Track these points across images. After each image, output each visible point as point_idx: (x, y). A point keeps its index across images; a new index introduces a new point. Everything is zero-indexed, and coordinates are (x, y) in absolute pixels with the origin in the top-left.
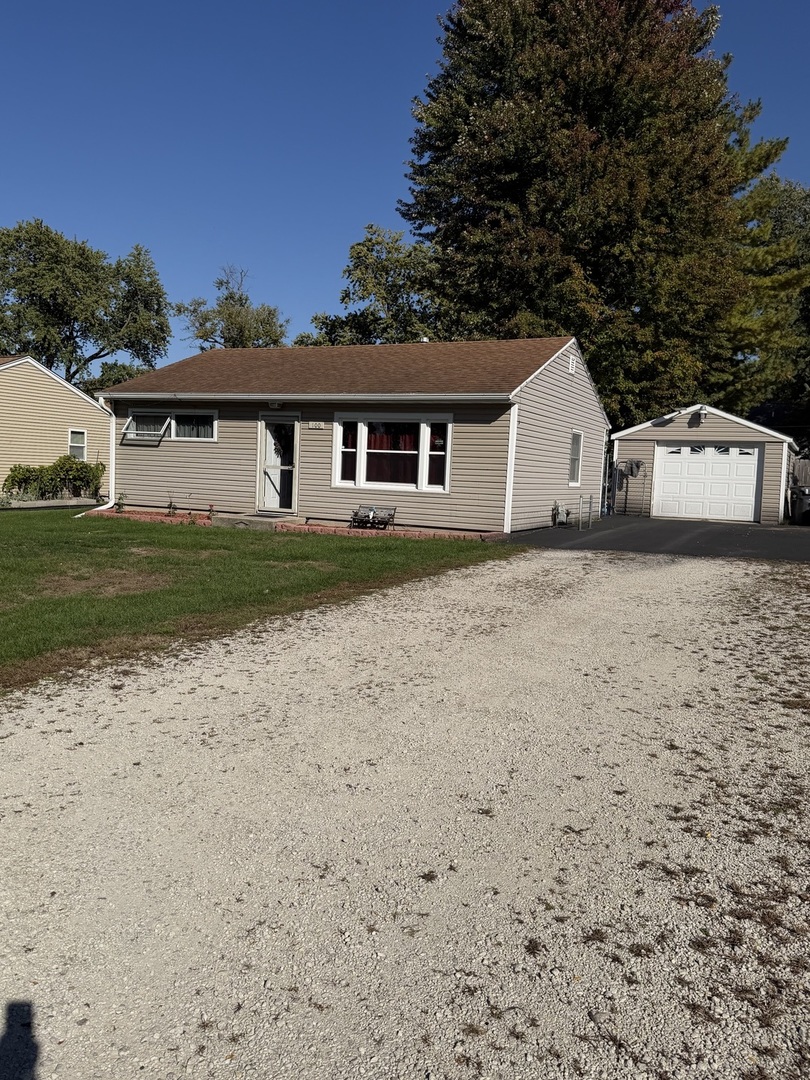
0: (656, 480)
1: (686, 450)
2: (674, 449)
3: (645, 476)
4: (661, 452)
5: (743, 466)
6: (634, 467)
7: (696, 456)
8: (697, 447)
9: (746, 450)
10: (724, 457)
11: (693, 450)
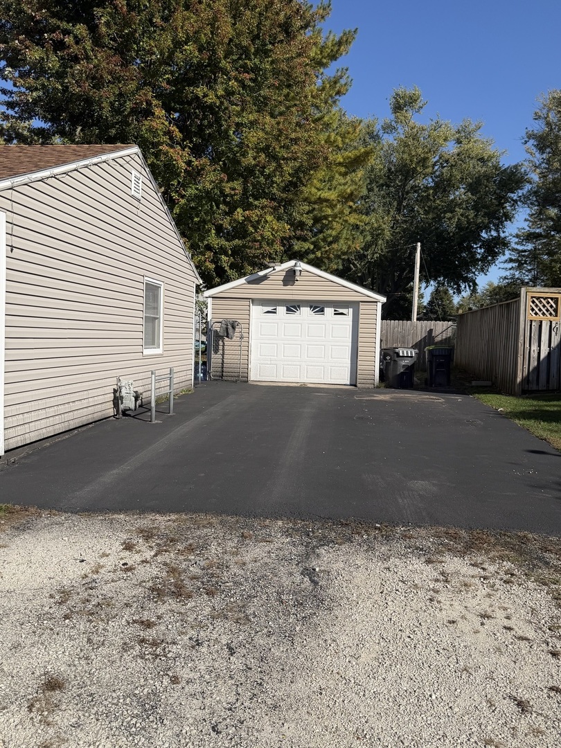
0: (253, 342)
1: (282, 310)
2: (270, 309)
3: (241, 338)
4: (256, 311)
5: (337, 327)
6: (230, 327)
7: (292, 316)
8: (293, 306)
9: (341, 311)
10: (319, 317)
11: (288, 310)
